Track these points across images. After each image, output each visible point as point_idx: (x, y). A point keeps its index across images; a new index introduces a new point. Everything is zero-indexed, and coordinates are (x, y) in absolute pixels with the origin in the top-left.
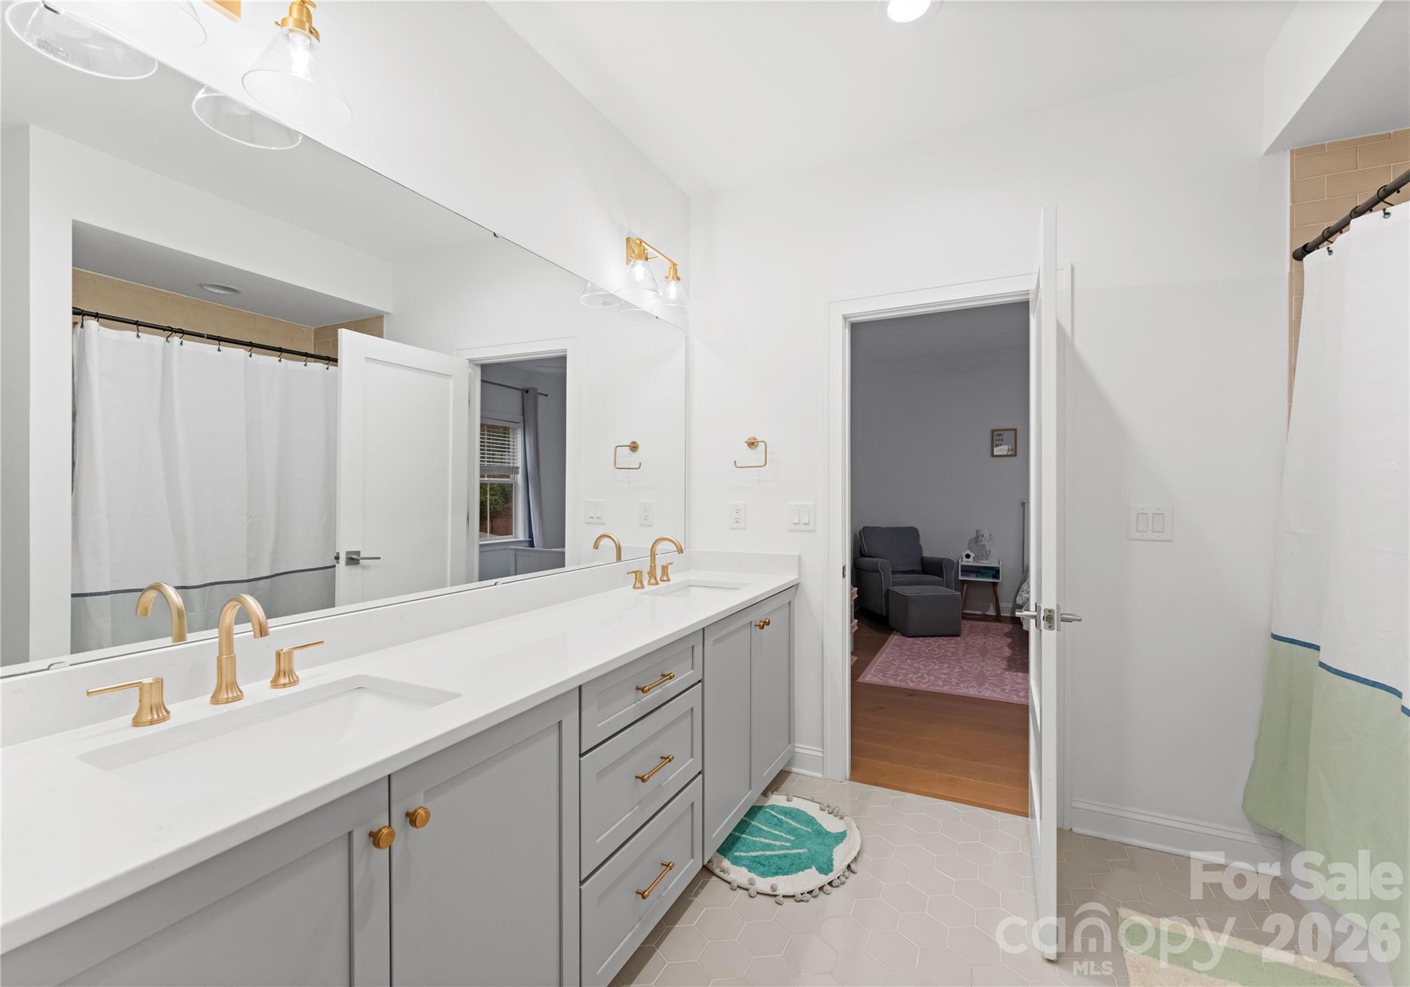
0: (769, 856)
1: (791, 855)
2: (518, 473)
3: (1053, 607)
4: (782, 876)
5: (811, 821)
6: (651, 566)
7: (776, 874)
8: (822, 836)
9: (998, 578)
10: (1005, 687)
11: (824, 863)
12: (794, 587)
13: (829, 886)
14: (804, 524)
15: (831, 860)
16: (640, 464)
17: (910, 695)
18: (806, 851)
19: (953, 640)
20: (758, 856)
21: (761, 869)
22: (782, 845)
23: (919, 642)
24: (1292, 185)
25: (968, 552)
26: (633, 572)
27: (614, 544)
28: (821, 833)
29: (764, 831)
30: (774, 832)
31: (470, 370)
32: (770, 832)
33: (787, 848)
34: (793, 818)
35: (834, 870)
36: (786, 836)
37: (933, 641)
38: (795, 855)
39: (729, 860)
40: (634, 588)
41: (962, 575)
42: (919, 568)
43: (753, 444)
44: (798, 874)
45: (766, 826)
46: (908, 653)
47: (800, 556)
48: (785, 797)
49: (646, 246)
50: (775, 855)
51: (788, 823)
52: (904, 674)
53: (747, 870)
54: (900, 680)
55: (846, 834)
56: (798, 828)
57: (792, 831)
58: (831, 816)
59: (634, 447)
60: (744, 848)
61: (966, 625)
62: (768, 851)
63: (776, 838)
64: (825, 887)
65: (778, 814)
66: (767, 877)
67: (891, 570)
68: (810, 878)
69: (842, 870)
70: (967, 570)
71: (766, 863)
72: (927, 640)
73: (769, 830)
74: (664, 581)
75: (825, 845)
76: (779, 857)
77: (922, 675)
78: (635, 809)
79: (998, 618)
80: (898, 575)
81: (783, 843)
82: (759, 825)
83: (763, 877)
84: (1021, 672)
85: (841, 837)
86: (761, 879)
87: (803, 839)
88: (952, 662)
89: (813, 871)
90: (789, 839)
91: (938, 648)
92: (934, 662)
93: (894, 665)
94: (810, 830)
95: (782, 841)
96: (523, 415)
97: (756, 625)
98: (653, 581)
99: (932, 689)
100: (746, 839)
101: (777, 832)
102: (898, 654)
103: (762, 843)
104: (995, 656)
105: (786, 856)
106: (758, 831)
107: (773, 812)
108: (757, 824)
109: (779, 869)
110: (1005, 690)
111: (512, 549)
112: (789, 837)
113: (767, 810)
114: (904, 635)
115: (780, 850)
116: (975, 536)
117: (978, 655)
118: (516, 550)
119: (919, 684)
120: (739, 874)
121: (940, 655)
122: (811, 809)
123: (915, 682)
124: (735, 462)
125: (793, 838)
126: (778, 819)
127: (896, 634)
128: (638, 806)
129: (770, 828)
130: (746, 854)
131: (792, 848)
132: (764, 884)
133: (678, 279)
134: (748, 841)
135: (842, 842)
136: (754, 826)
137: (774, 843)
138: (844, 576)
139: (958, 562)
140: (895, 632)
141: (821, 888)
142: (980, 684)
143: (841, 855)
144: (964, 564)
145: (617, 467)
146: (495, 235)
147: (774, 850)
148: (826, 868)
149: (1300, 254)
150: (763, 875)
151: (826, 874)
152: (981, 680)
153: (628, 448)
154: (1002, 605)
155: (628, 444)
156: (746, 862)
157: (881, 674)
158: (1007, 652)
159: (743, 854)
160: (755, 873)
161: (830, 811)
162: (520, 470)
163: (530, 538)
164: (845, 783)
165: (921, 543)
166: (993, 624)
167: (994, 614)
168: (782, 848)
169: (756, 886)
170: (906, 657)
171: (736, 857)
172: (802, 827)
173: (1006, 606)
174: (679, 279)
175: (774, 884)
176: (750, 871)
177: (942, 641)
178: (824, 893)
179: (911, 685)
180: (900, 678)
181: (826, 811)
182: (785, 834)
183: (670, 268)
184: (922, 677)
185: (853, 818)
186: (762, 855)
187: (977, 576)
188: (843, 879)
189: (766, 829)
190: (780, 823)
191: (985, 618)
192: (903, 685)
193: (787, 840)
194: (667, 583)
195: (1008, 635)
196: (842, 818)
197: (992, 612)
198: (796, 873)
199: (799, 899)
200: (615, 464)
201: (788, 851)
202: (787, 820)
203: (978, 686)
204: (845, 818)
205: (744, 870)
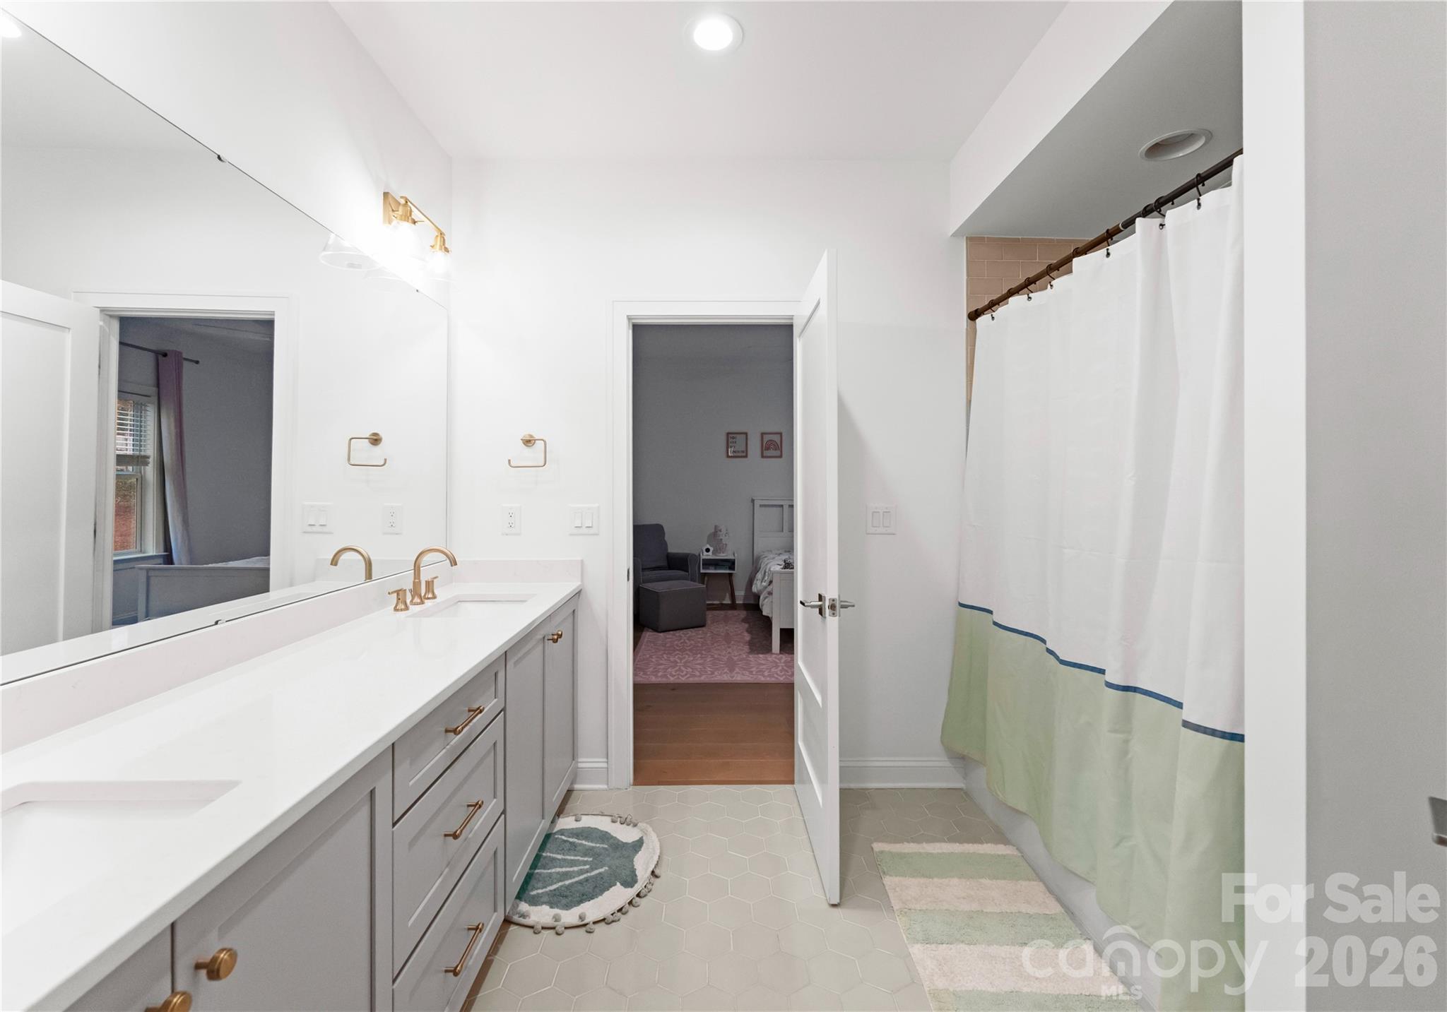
0: (568, 885)
1: (592, 877)
2: (146, 464)
3: (836, 596)
4: (587, 903)
5: (605, 836)
6: (414, 583)
7: (581, 902)
8: (620, 849)
9: (734, 569)
10: (752, 670)
11: (627, 876)
12: (578, 593)
13: (637, 899)
14: (587, 527)
15: (633, 871)
16: (385, 460)
17: (673, 690)
18: (607, 868)
19: (700, 631)
20: (558, 888)
21: (564, 901)
22: (581, 869)
23: (670, 636)
24: (967, 263)
25: (708, 546)
26: (395, 592)
27: (361, 558)
28: (617, 846)
29: (559, 860)
30: (569, 857)
31: (101, 323)
32: (565, 859)
33: (587, 871)
34: (586, 838)
35: (639, 881)
36: (582, 859)
37: (683, 633)
38: (596, 877)
39: (526, 902)
40: (396, 609)
41: (703, 568)
42: (664, 563)
43: (529, 441)
44: (604, 894)
45: (558, 854)
46: (663, 648)
47: (582, 561)
48: (574, 818)
49: (412, 207)
50: (576, 882)
51: (581, 844)
52: (663, 669)
53: (548, 907)
54: (661, 676)
55: (643, 840)
56: (593, 847)
57: (587, 852)
58: (624, 825)
59: (375, 440)
60: (540, 885)
61: (710, 615)
62: (567, 880)
63: (573, 863)
64: (634, 901)
65: (569, 837)
66: (572, 907)
67: (641, 567)
68: (617, 895)
69: (648, 877)
70: (708, 563)
71: (568, 893)
72: (678, 633)
73: (563, 857)
74: (428, 598)
75: (624, 858)
76: (580, 882)
77: (680, 668)
78: (445, 873)
79: (733, 606)
80: (647, 573)
81: (582, 867)
82: (551, 855)
83: (567, 910)
84: (762, 654)
85: (638, 844)
86: (566, 911)
87: (601, 857)
88: (703, 652)
89: (618, 888)
90: (587, 861)
91: (688, 639)
92: (687, 654)
93: (652, 662)
94: (606, 846)
95: (580, 865)
96: (158, 385)
97: (548, 640)
98: (417, 600)
99: (691, 680)
100: (540, 874)
101: (572, 858)
102: (653, 651)
103: (558, 873)
104: (739, 642)
105: (587, 880)
106: (552, 861)
107: (563, 837)
108: (548, 854)
109: (583, 895)
110: (752, 672)
111: (141, 569)
112: (586, 859)
113: (556, 836)
114: (656, 630)
115: (580, 875)
116: (713, 531)
117: (724, 642)
118: (148, 570)
119: (678, 678)
120: (541, 914)
121: (692, 646)
122: (603, 824)
123: (675, 676)
124: (509, 461)
125: (591, 859)
126: (571, 843)
127: (648, 631)
128: (447, 870)
129: (564, 855)
130: (544, 890)
131: (592, 869)
132: (570, 916)
133: (447, 250)
134: (543, 875)
135: (640, 850)
136: (546, 857)
137: (571, 869)
138: (628, 579)
139: (700, 555)
140: (646, 629)
141: (630, 903)
142: (731, 670)
143: (642, 864)
144: (704, 557)
145: (352, 463)
146: (219, 158)
147: (574, 877)
148: (630, 881)
149: (974, 316)
150: (567, 907)
151: (632, 887)
152: (731, 666)
153: (367, 440)
154: (737, 593)
155: (367, 436)
156: (545, 899)
157: (642, 673)
158: (747, 637)
159: (540, 891)
160: (558, 907)
161: (623, 820)
162: (151, 460)
163: (165, 551)
164: (631, 789)
165: (666, 539)
166: (730, 612)
167: (729, 602)
168: (581, 872)
169: (562, 921)
170: (662, 652)
171: (534, 897)
172: (598, 845)
173: (740, 594)
174: (448, 252)
175: (582, 913)
176: (551, 907)
177: (690, 632)
178: (634, 906)
179: (672, 680)
180: (660, 674)
181: (618, 822)
182: (582, 857)
183: (437, 236)
184: (680, 670)
185: (647, 823)
186: (561, 886)
187: (715, 569)
188: (649, 886)
189: (559, 857)
190: (573, 848)
191: (722, 607)
192: (664, 680)
193: (585, 863)
194: (434, 600)
195: (744, 620)
196: (635, 825)
197: (727, 601)
198: (601, 895)
199: (610, 921)
200: (349, 459)
201: (589, 874)
202: (580, 842)
203: (730, 671)
204: (640, 824)
205: (546, 908)
